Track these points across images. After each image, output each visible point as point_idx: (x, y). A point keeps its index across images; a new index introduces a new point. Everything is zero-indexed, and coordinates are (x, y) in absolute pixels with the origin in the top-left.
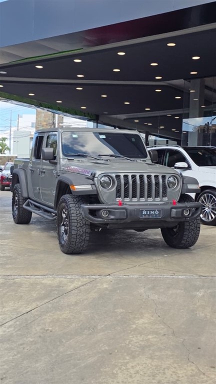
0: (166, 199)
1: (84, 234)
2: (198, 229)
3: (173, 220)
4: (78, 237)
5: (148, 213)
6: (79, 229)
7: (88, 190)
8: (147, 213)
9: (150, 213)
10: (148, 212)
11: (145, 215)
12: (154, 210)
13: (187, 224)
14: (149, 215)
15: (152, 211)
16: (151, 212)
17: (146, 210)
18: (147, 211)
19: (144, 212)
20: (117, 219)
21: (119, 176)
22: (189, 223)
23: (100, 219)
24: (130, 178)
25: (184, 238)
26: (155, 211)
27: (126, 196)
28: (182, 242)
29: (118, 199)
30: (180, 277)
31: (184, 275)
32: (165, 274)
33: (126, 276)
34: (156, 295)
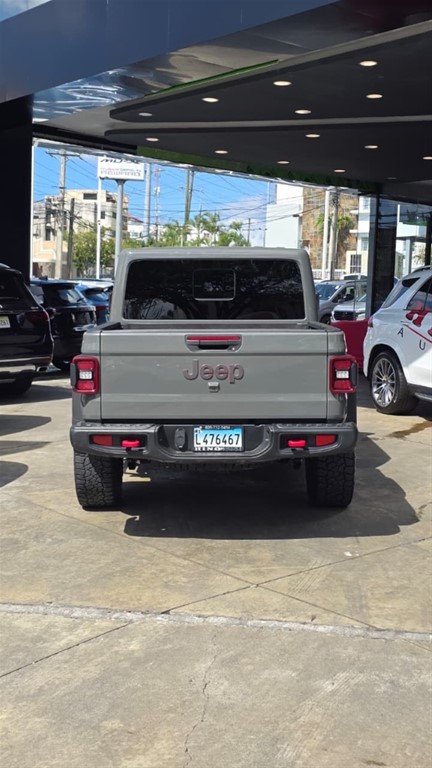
30: (321, 629)
31: (335, 624)
32: (291, 618)
33: (201, 619)
34: (226, 683)
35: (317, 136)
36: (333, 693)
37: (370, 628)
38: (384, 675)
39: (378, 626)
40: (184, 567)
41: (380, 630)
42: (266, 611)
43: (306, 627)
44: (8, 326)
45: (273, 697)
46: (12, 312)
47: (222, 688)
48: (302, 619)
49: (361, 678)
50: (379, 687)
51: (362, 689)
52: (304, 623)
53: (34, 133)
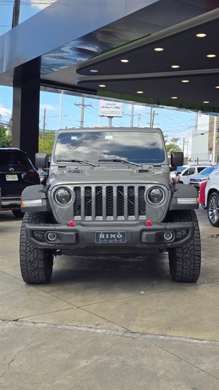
0: (143, 218)
1: (36, 261)
2: (197, 258)
3: (145, 246)
4: (28, 264)
5: (107, 237)
6: (28, 254)
7: (38, 205)
8: (105, 236)
9: (109, 236)
10: (107, 235)
11: (102, 239)
12: (115, 233)
13: (180, 250)
14: (107, 239)
15: (113, 234)
16: (111, 235)
17: (103, 233)
18: (105, 234)
19: (102, 236)
20: (66, 244)
21: (79, 188)
22: (183, 250)
23: (46, 244)
24: (93, 190)
25: (178, 269)
26: (117, 234)
27: (88, 213)
28: (177, 274)
29: (78, 218)
30: (98, 331)
31: (109, 328)
32: (85, 325)
33: (33, 324)
34: (25, 360)
35: (188, 81)
36: (85, 367)
37: (128, 331)
38: (120, 358)
39: (133, 330)
40: (44, 297)
41: (132, 332)
42: (73, 320)
43: (91, 330)
44: (17, 179)
45: (47, 368)
46: (19, 172)
47: (21, 362)
48: (90, 326)
49: (107, 359)
50: (114, 364)
51: (103, 365)
52: (91, 328)
53: (41, 84)
